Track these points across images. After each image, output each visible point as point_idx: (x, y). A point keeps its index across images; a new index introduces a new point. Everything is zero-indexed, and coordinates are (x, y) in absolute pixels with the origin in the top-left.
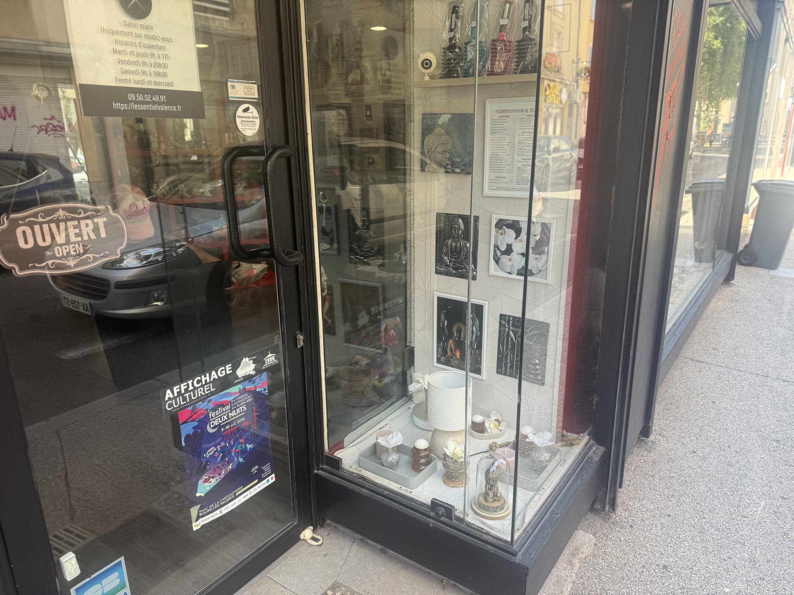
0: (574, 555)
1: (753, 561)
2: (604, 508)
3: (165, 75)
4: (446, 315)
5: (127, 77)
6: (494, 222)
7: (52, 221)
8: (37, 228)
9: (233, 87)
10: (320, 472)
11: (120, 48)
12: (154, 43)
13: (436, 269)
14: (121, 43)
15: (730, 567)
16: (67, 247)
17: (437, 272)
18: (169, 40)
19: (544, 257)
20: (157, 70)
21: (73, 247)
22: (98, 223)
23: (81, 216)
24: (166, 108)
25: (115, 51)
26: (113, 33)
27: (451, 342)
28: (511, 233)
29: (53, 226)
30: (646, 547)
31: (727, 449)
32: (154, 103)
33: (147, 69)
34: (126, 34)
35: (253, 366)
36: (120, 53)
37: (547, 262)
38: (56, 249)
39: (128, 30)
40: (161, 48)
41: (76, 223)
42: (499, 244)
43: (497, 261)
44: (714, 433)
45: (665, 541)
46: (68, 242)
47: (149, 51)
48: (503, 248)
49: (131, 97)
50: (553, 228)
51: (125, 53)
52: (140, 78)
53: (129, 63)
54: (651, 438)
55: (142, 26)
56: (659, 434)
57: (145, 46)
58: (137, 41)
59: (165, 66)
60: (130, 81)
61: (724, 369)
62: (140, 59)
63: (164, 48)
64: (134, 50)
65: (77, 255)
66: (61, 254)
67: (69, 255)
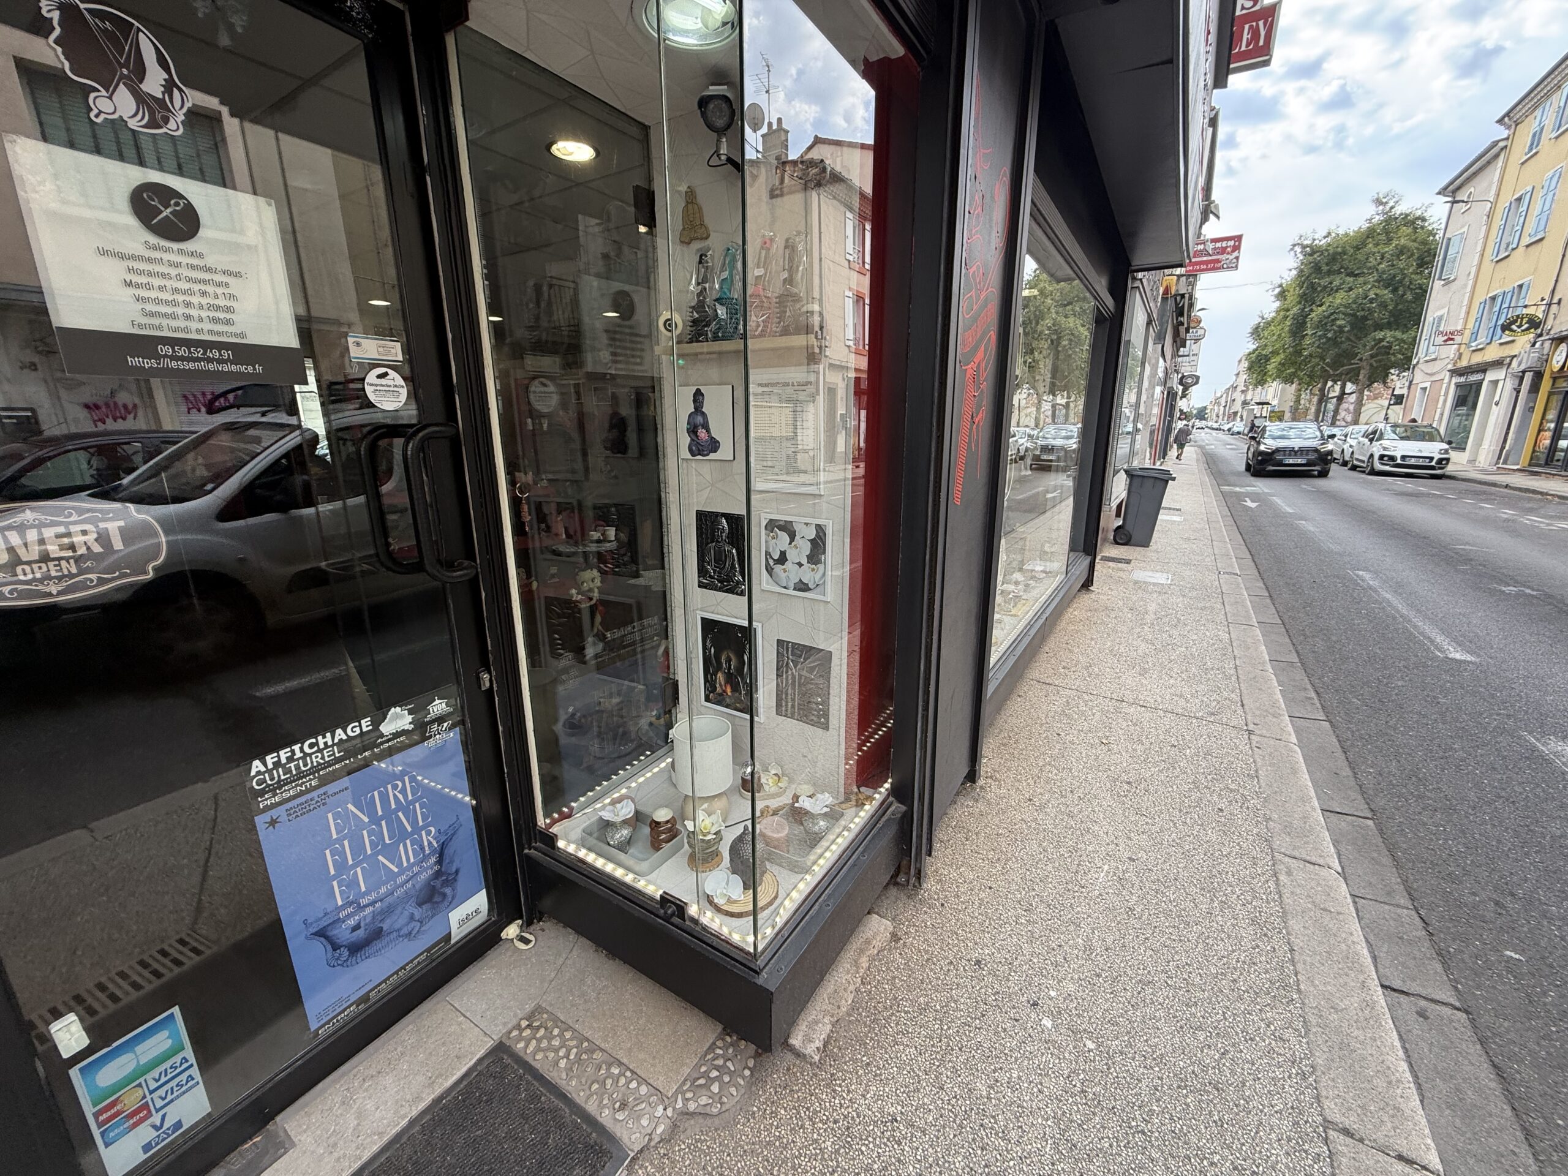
0: (862, 951)
1: (1089, 948)
2: (908, 881)
3: (229, 322)
4: (712, 641)
5: (156, 321)
6: (764, 523)
7: (9, 528)
9: (358, 344)
10: (532, 851)
11: (136, 279)
12: (207, 276)
13: (699, 582)
14: (141, 273)
15: (1059, 958)
16: (43, 565)
17: (700, 586)
18: (237, 275)
19: (821, 567)
20: (212, 314)
21: (55, 566)
22: (105, 530)
23: (71, 519)
24: (233, 368)
25: (129, 284)
26: (122, 257)
27: (720, 675)
28: (784, 537)
30: (956, 934)
31: (1069, 795)
32: (210, 360)
33: (194, 312)
34: (150, 260)
35: (410, 718)
36: (138, 286)
37: (824, 574)
38: (19, 569)
39: (148, 254)
40: (220, 284)
42: (771, 550)
43: (769, 570)
44: (1056, 775)
45: (981, 924)
46: (44, 557)
47: (196, 287)
48: (776, 556)
49: (167, 350)
50: (829, 532)
51: (149, 287)
52: (182, 323)
53: (158, 301)
54: (981, 782)
55: (181, 252)
56: (991, 777)
57: (189, 280)
58: (173, 272)
59: (229, 310)
60: (160, 328)
61: (1075, 693)
62: (180, 298)
63: (227, 285)
64: (168, 283)
65: (64, 576)
66: (30, 576)
67: (48, 577)
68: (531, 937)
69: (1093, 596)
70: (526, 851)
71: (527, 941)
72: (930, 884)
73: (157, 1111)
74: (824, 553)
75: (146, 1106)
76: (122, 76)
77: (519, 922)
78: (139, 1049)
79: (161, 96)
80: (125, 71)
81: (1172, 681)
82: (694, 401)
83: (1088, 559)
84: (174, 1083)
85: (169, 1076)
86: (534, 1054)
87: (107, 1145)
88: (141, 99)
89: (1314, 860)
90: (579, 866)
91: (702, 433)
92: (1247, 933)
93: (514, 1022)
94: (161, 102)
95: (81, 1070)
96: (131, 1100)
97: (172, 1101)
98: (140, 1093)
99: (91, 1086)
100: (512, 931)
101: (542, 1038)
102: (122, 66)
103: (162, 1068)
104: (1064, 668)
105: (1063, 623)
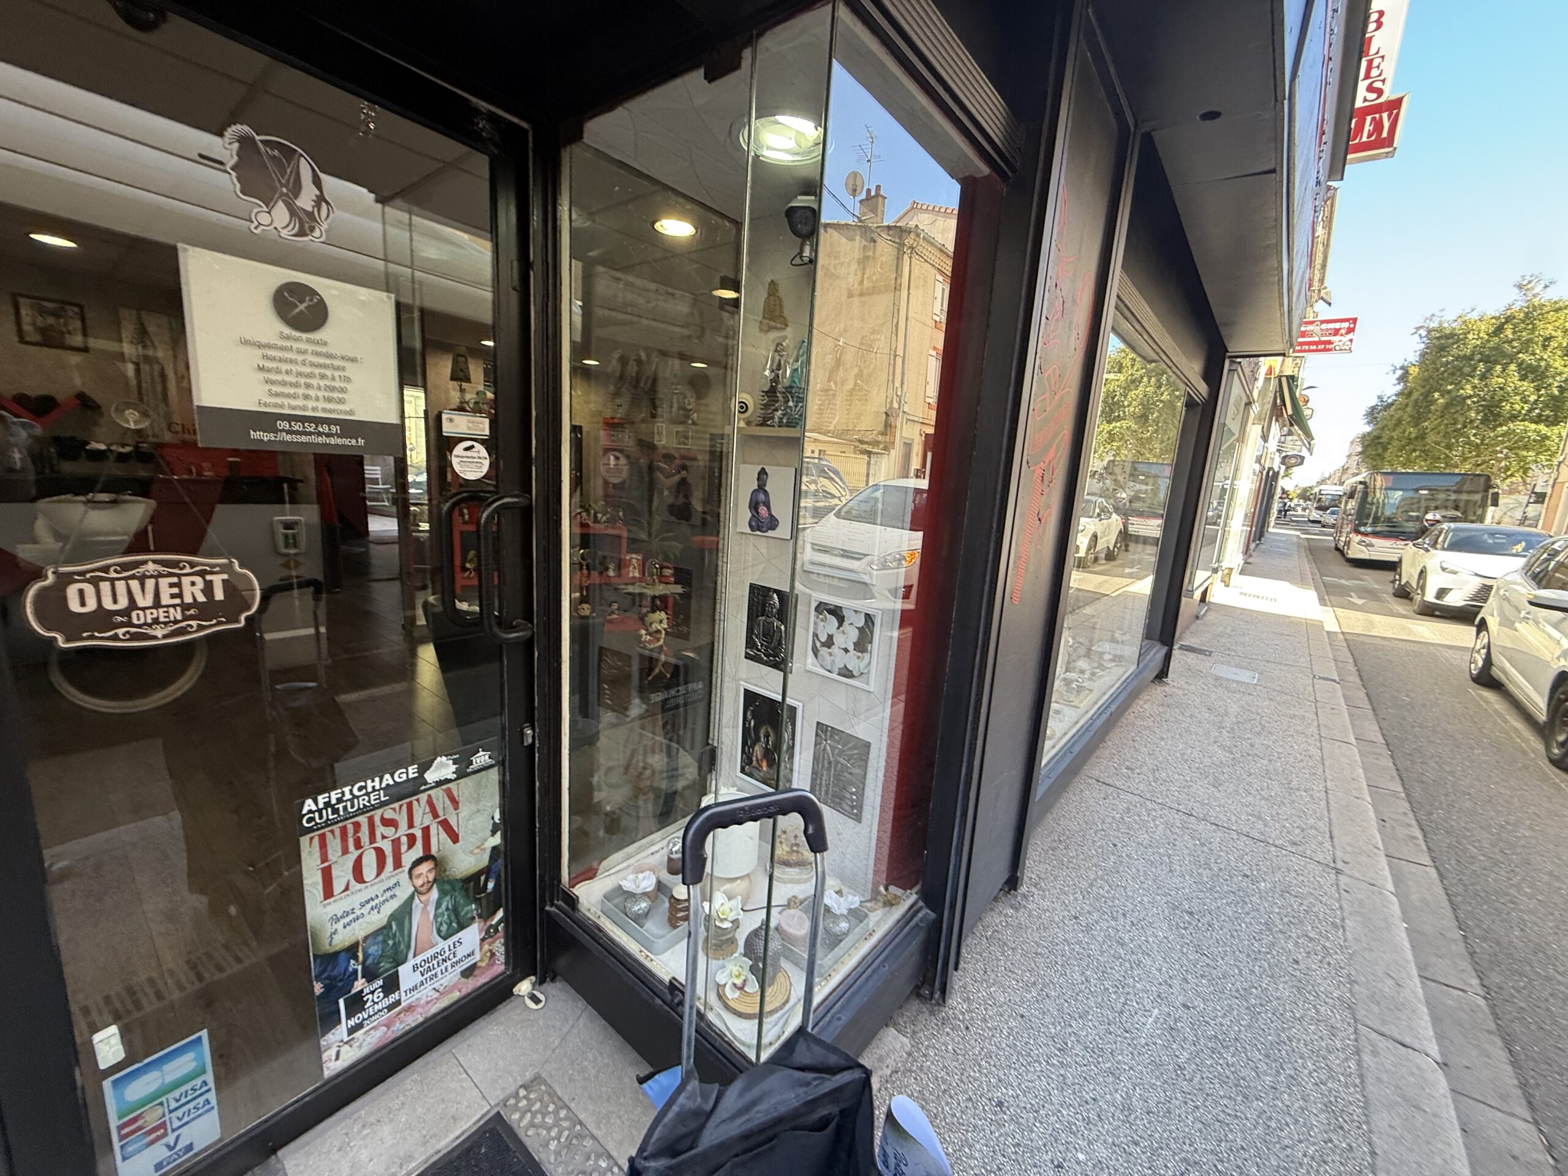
2: (932, 994)
3: (341, 401)
5: (279, 401)
6: (814, 605)
7: (133, 577)
8: (105, 586)
9: (451, 420)
10: (553, 909)
11: (269, 364)
12: (328, 362)
13: (746, 653)
14: (273, 359)
16: (154, 611)
17: (747, 657)
18: (353, 360)
19: (867, 656)
20: (329, 394)
21: (164, 612)
22: (211, 582)
23: (184, 571)
24: (339, 441)
25: (261, 369)
26: (260, 346)
27: (757, 748)
28: (833, 621)
29: (135, 585)
30: (980, 1065)
31: (1120, 917)
32: (320, 434)
33: (312, 393)
34: (282, 348)
35: (453, 768)
36: (269, 370)
37: (869, 664)
38: (134, 614)
39: (280, 343)
40: (338, 368)
41: (175, 580)
42: (818, 633)
43: (816, 652)
44: (1108, 892)
45: (1008, 1057)
46: (157, 604)
47: (317, 371)
48: (823, 639)
49: (285, 425)
50: (878, 622)
51: (278, 371)
52: (300, 402)
53: (284, 383)
54: (1023, 889)
55: (309, 341)
56: (1035, 885)
57: (312, 365)
58: (300, 358)
59: (343, 390)
60: (282, 406)
61: (1137, 799)
62: (302, 380)
63: (344, 369)
64: (294, 368)
65: (170, 622)
66: (142, 621)
67: (156, 621)
68: (542, 997)
69: (1166, 689)
70: (547, 908)
71: (537, 1001)
72: (955, 1001)
73: (173, 1130)
74: (871, 642)
75: (163, 1125)
76: (282, 194)
77: (533, 978)
78: (168, 1067)
79: (310, 209)
80: (285, 190)
81: (1250, 798)
82: (759, 479)
83: (1165, 649)
84: (191, 1105)
85: (189, 1097)
86: (527, 1128)
87: (124, 1159)
88: (293, 212)
89: (1407, 1040)
90: (595, 933)
91: (763, 510)
92: (1319, 1121)
93: (511, 1089)
94: (310, 215)
95: (115, 1082)
96: (151, 1118)
97: (187, 1123)
98: (160, 1110)
99: (120, 1098)
100: (524, 987)
101: (537, 1112)
102: (282, 185)
103: (182, 1089)
104: (1127, 768)
105: (1129, 716)
